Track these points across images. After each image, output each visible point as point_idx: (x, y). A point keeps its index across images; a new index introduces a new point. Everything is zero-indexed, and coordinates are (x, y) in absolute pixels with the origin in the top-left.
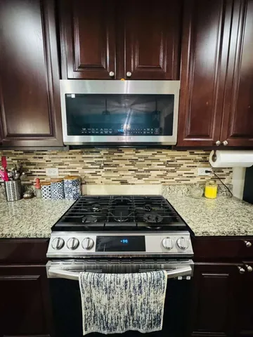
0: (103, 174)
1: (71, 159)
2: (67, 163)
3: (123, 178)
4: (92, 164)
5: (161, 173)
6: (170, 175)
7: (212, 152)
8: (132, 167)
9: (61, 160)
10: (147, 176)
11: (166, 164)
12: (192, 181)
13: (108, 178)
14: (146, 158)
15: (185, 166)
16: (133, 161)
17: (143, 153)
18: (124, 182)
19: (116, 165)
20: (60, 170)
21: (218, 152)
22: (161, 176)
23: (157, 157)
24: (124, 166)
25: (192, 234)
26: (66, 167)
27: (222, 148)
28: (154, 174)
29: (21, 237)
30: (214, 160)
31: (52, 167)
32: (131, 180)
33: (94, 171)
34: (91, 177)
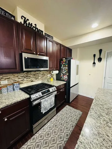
0: (26, 80)
1: (13, 76)
2: (11, 78)
3: (32, 80)
4: (22, 77)
5: (41, 77)
6: (43, 77)
7: (52, 71)
8: (34, 76)
9: (9, 77)
10: (38, 78)
11: (42, 74)
12: (48, 78)
13: (27, 81)
14: (38, 73)
15: (46, 75)
16: (34, 75)
17: (37, 72)
18: (32, 81)
19: (30, 76)
20: (8, 81)
21: (53, 71)
22: (41, 78)
23: (40, 73)
24: (32, 76)
25: (56, 86)
26: (11, 79)
27: (54, 70)
28: (40, 77)
29: (21, 100)
30: (52, 73)
31: (4, 80)
32: (34, 80)
33: (22, 79)
34: (21, 81)
